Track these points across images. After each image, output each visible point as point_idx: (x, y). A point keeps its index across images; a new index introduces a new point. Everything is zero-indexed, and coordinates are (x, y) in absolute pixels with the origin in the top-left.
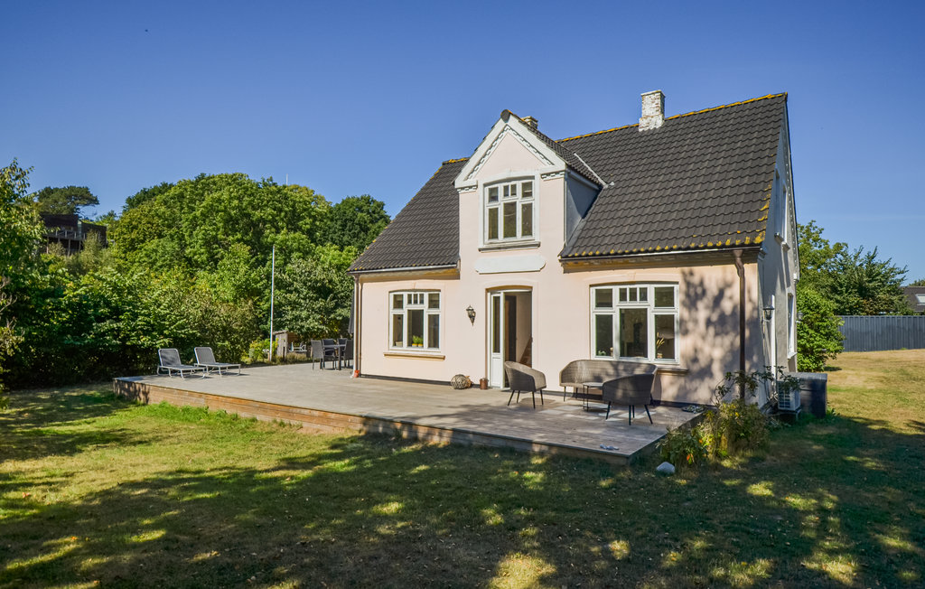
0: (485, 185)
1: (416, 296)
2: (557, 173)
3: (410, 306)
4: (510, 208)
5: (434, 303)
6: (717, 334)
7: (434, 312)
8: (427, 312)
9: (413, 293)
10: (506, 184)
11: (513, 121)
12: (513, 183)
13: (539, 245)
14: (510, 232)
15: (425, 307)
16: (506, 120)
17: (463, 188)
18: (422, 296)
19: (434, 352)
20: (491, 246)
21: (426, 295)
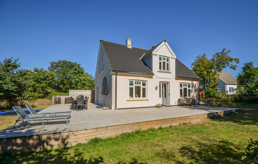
0: (159, 56)
1: (138, 82)
2: (174, 58)
3: (136, 85)
4: (164, 63)
5: (144, 85)
6: (195, 92)
7: (144, 87)
8: (142, 87)
9: (137, 81)
10: (163, 57)
11: (166, 43)
12: (165, 57)
13: (171, 73)
14: (164, 69)
15: (141, 85)
16: (165, 42)
17: (154, 54)
18: (140, 82)
19: (144, 98)
20: (160, 71)
21: (141, 82)
